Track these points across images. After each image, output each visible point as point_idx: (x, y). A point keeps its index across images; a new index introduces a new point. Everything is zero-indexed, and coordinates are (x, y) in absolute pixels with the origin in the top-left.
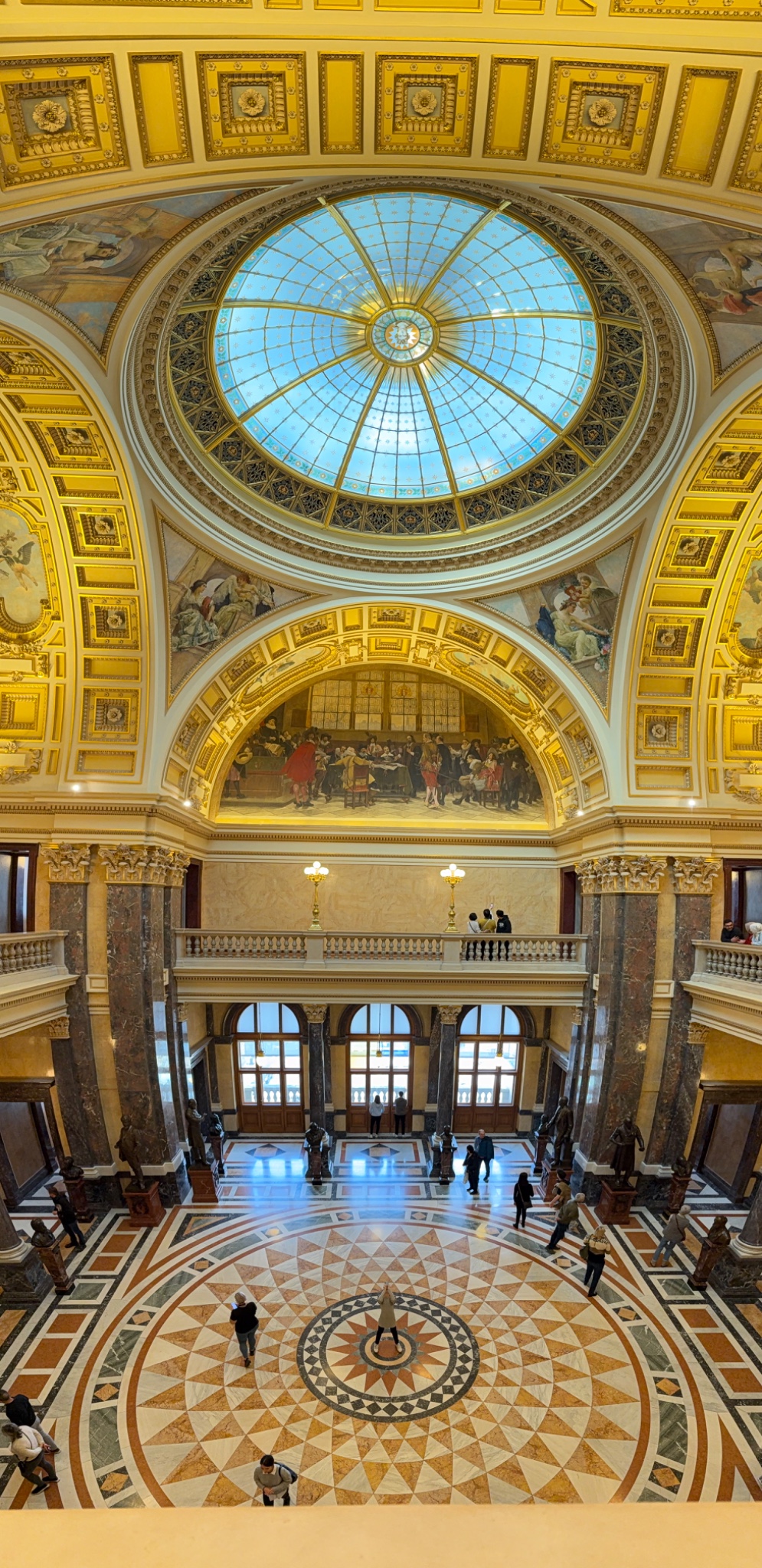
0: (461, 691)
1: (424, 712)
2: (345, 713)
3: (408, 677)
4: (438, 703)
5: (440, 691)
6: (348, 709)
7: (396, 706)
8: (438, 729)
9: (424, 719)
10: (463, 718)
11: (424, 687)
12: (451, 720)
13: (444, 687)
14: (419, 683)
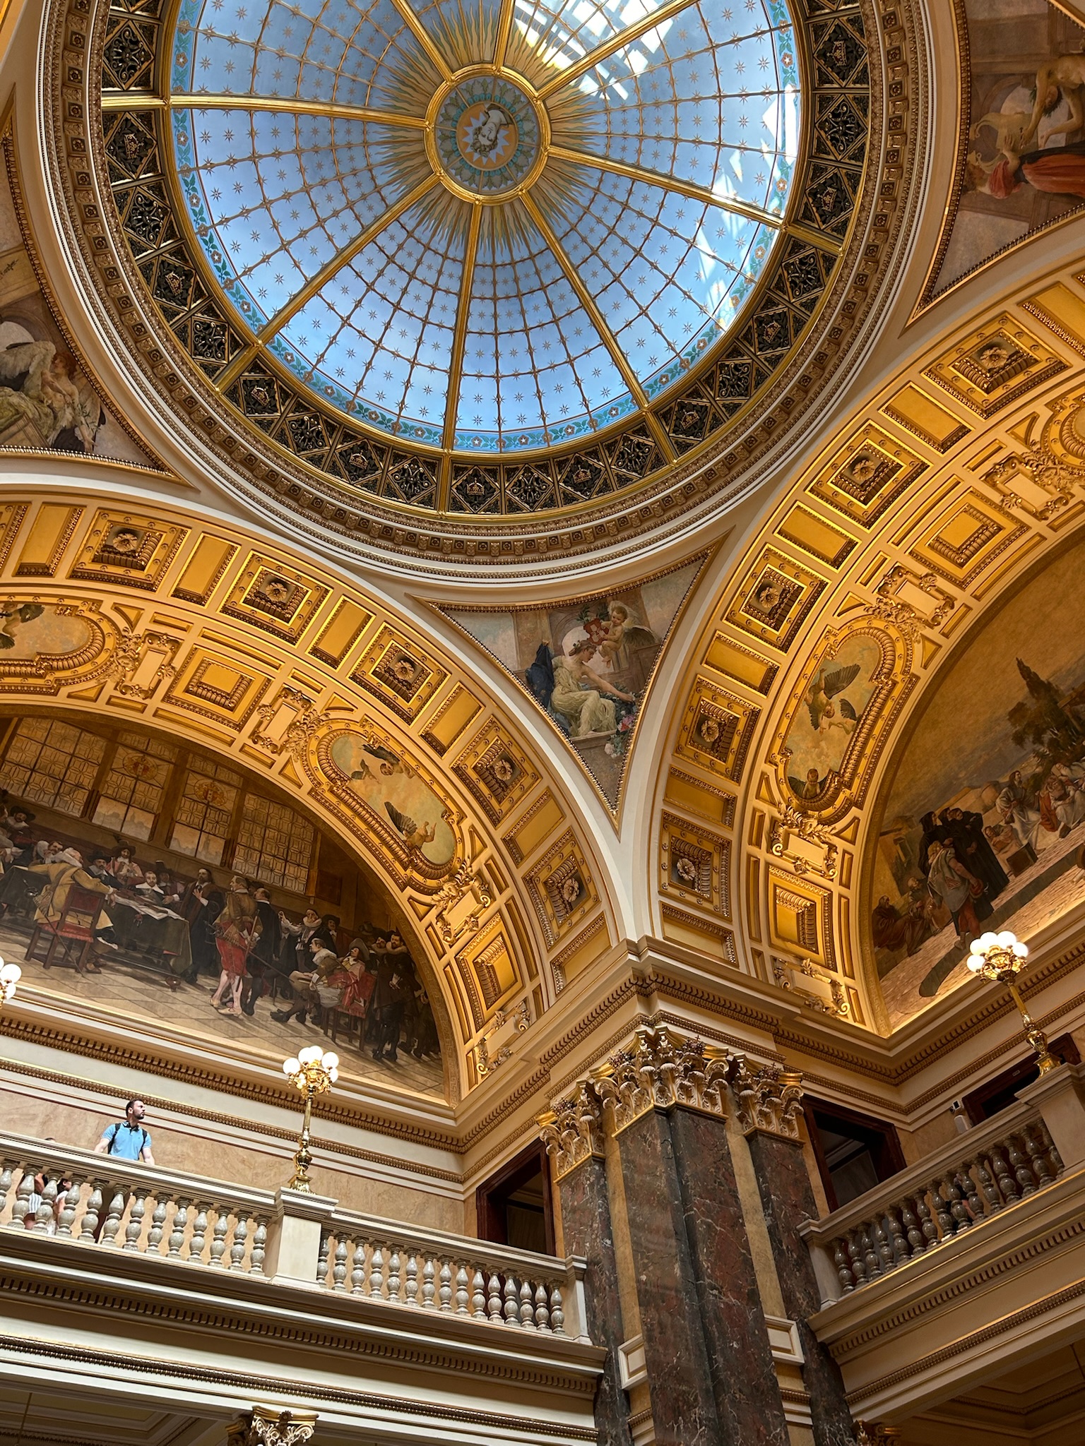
0: (316, 830)
1: (243, 839)
2: (79, 786)
3: (224, 775)
4: (271, 833)
5: (281, 819)
6: (88, 782)
7: (186, 810)
8: (264, 876)
9: (240, 851)
10: (314, 874)
11: (251, 802)
12: (291, 870)
13: (288, 814)
14: (242, 792)
